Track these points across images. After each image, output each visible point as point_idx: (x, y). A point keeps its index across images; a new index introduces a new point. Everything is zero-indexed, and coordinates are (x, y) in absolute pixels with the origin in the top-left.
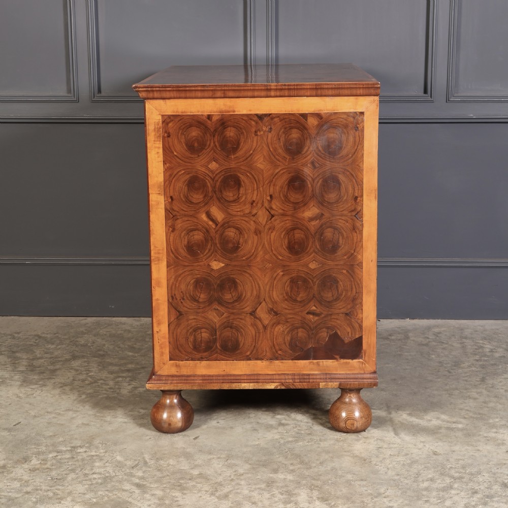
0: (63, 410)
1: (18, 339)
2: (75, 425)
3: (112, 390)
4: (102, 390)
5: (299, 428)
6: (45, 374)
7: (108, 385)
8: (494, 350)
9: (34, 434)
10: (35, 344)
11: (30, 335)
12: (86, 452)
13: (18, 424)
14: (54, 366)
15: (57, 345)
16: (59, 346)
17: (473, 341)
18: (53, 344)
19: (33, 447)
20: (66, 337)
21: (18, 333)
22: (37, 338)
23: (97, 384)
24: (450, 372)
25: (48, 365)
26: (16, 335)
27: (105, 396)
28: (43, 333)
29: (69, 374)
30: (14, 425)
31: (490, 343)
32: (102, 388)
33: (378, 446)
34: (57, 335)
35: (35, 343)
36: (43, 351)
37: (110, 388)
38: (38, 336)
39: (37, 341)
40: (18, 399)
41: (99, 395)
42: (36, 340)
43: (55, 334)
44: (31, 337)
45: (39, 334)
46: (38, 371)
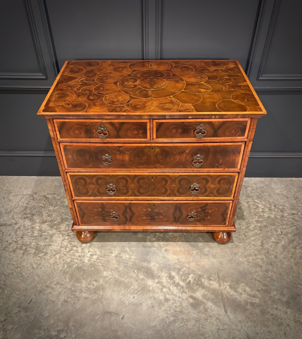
0: (55, 283)
1: (36, 200)
2: (61, 303)
3: (80, 258)
4: (75, 259)
5: (176, 305)
6: (47, 241)
7: (78, 252)
8: (264, 210)
9: (38, 315)
10: (43, 206)
11: (41, 196)
12: (65, 337)
13: (30, 302)
14: (52, 230)
15: (55, 207)
16: (55, 208)
17: (253, 200)
18: (52, 205)
19: (37, 331)
20: (59, 198)
21: (36, 194)
22: (44, 198)
23: (72, 251)
24: (245, 236)
25: (49, 230)
26: (35, 196)
27: (76, 265)
28: (48, 194)
29: (59, 239)
30: (29, 303)
31: (261, 202)
32: (75, 256)
33: (218, 328)
34: (55, 195)
35: (43, 204)
36: (47, 213)
37: (79, 256)
38: (45, 196)
39: (44, 203)
40: (32, 270)
41: (73, 265)
42: (44, 201)
43: (54, 194)
44: (42, 198)
45: (46, 194)
46: (44, 237)
